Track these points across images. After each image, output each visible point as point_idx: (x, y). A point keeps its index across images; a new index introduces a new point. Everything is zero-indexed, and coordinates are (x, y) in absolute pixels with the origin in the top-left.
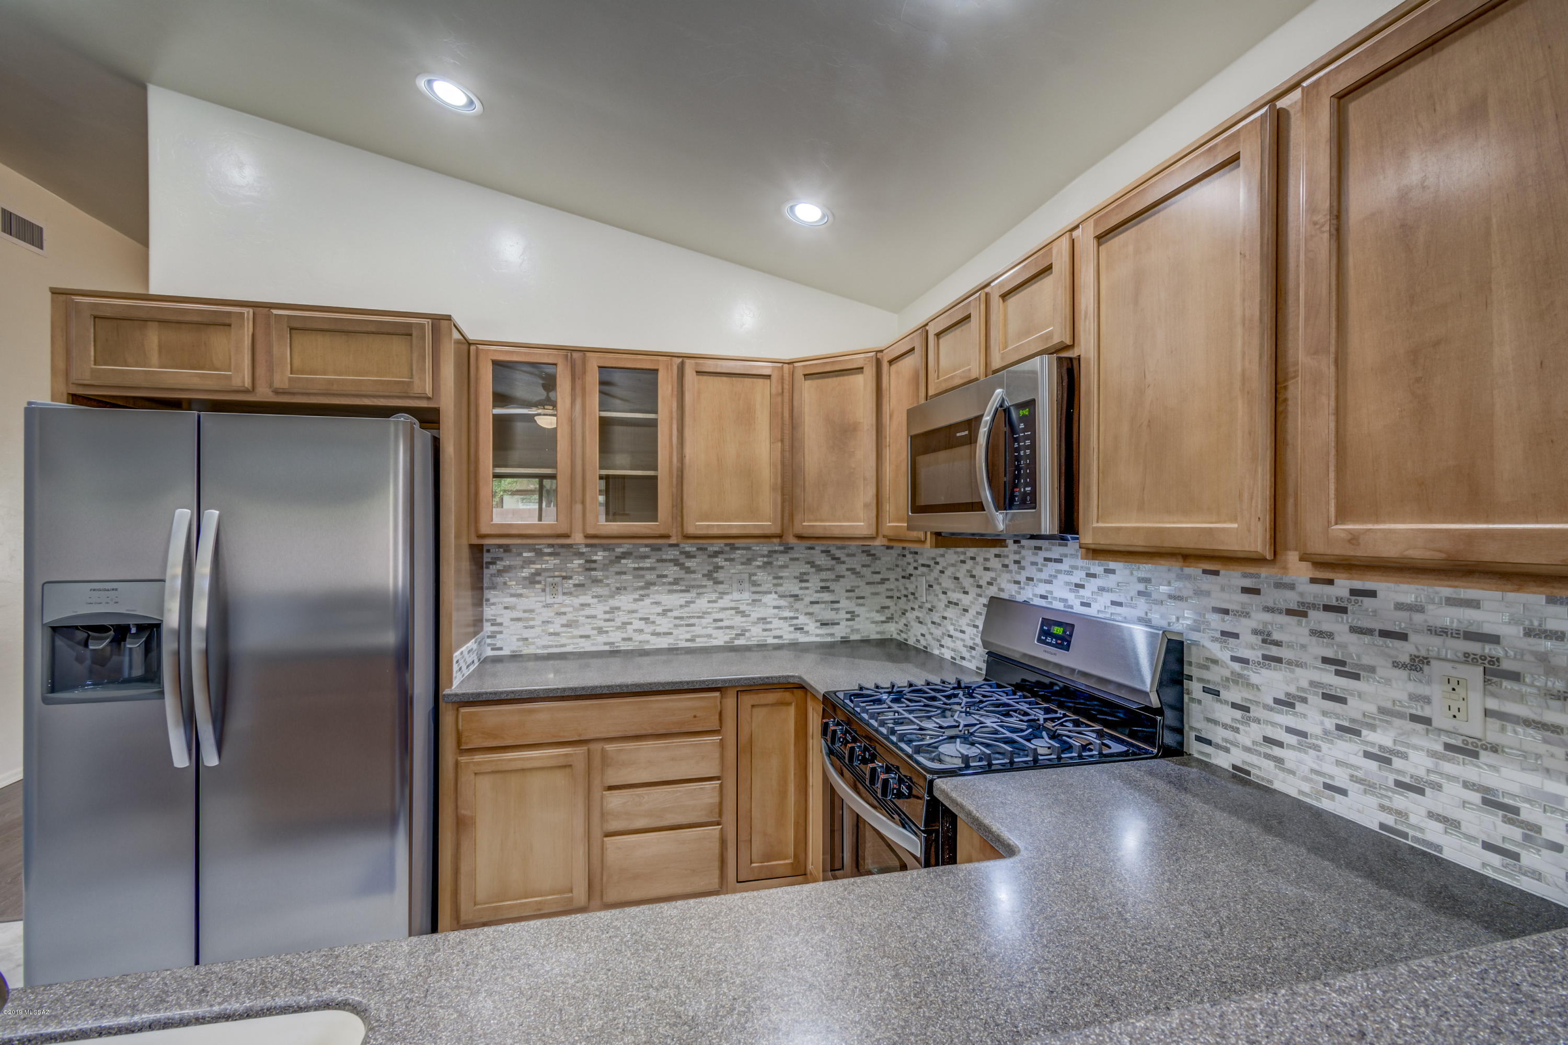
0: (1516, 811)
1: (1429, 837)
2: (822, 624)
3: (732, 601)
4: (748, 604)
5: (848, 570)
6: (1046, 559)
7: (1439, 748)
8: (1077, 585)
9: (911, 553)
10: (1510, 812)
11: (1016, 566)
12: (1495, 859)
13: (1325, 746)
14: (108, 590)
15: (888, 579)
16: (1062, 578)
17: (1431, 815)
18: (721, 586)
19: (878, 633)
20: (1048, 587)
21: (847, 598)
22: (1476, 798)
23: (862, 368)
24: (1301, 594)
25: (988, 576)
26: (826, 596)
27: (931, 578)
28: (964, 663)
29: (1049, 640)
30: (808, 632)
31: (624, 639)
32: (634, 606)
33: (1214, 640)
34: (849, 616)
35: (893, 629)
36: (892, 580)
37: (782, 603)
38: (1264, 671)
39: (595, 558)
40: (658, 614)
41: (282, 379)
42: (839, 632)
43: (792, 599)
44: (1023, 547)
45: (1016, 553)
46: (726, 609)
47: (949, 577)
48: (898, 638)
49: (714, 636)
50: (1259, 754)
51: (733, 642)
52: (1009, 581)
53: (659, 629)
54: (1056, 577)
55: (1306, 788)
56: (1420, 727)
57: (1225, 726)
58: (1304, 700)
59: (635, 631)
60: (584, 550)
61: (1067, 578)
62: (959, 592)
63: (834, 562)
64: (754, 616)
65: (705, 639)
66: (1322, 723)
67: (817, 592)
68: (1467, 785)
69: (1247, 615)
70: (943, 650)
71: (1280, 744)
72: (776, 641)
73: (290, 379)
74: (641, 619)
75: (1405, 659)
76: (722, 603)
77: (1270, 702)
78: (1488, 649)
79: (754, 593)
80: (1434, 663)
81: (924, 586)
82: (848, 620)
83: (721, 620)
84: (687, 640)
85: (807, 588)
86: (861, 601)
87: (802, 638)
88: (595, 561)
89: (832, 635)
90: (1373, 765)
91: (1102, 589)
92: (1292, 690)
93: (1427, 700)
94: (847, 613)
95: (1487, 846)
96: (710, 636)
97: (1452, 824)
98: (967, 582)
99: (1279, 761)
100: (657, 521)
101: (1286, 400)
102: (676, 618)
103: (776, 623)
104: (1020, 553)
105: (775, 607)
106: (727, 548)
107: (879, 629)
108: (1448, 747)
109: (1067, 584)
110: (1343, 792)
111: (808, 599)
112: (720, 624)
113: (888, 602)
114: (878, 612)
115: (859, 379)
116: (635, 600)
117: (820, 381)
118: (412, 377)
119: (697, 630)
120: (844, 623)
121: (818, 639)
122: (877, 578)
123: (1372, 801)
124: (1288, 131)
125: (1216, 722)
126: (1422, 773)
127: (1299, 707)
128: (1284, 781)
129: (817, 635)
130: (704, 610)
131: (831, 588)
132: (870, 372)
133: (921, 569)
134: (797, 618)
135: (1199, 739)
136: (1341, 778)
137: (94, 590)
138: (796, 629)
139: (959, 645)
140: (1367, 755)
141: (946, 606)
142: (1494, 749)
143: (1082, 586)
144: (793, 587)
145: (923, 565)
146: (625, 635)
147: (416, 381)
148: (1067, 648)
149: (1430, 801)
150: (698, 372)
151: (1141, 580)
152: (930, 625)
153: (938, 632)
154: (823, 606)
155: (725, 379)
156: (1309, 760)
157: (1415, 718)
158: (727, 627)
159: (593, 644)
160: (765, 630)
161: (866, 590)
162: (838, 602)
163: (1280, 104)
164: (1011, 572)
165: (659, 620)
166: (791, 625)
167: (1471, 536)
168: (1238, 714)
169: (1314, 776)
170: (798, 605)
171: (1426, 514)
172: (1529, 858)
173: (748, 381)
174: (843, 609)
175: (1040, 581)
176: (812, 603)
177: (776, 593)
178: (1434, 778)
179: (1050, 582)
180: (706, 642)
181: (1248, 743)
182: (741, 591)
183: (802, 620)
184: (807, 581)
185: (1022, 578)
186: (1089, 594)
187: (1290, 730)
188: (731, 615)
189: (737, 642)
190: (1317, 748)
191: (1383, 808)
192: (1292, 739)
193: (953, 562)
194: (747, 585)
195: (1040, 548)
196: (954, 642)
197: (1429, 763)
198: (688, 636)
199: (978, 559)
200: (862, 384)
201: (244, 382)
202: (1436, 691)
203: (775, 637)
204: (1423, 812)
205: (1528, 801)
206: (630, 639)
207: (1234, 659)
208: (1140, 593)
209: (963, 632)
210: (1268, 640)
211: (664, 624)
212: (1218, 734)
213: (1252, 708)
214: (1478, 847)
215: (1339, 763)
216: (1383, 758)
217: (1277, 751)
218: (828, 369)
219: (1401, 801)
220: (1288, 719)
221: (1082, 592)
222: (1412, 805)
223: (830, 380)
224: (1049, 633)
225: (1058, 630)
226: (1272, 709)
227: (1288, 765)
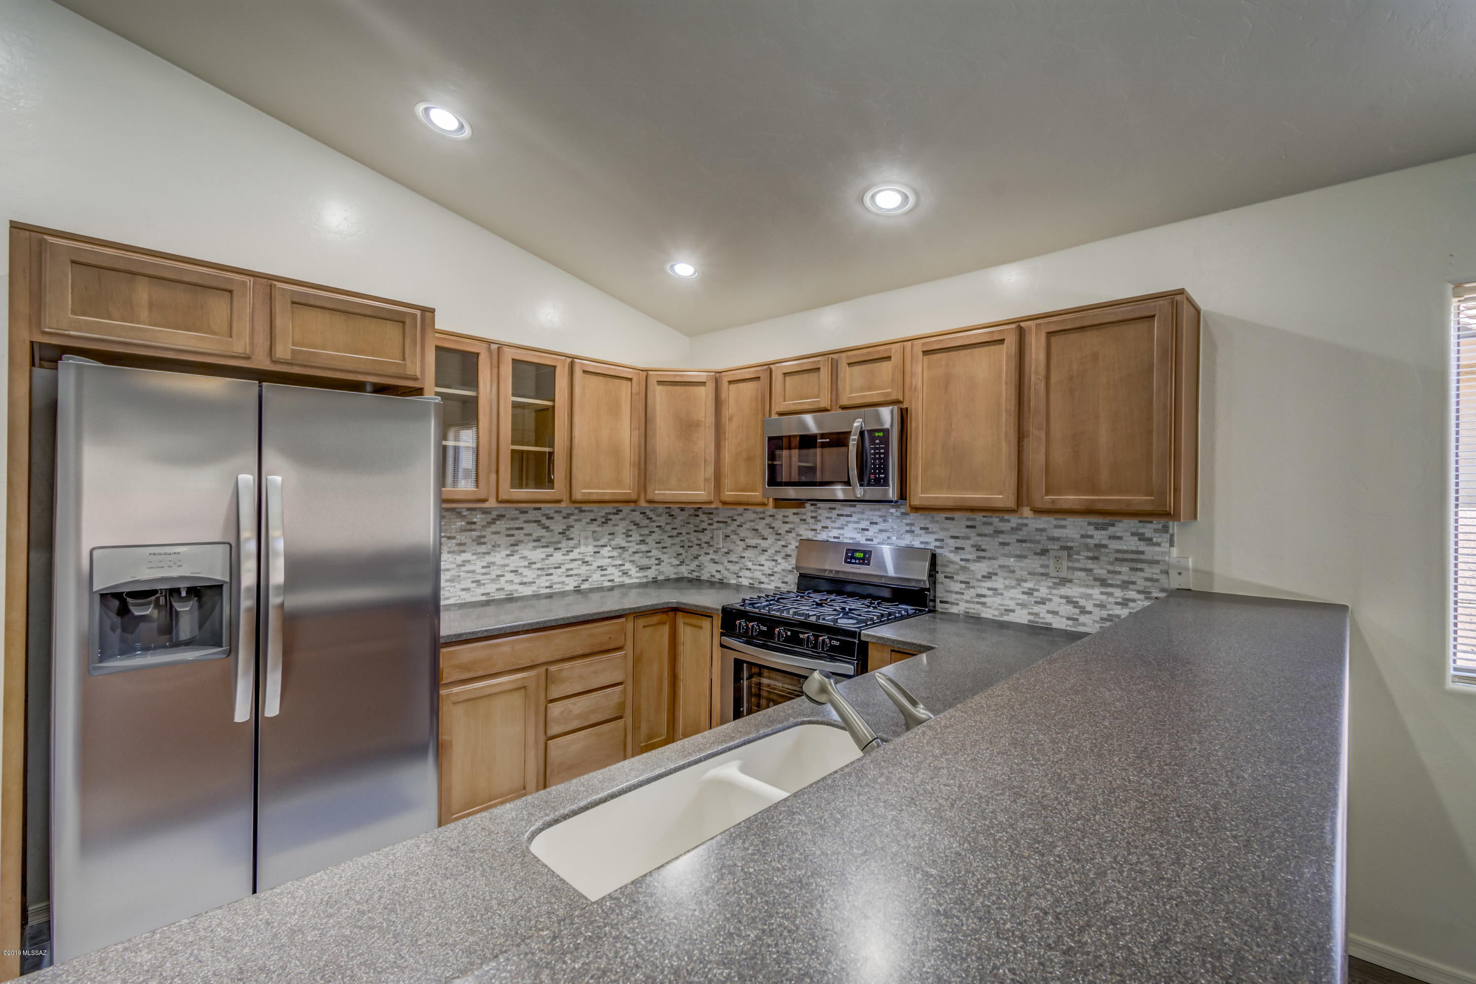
0: (1077, 602)
1: (1048, 621)
2: (640, 569)
3: (579, 553)
4: (591, 556)
5: (657, 527)
6: (838, 515)
7: (1051, 584)
8: (863, 529)
9: (704, 513)
10: (1075, 604)
11: (813, 520)
12: (1070, 623)
13: (1005, 593)
14: (170, 554)
15: (681, 533)
16: (851, 526)
17: (1049, 612)
18: (571, 542)
19: (675, 573)
20: (841, 531)
21: (656, 548)
22: (1064, 601)
23: (705, 383)
24: (996, 527)
25: (787, 527)
26: (643, 548)
27: (728, 531)
28: (762, 586)
29: (853, 561)
30: (631, 575)
31: (498, 590)
32: (506, 561)
33: (951, 552)
34: (657, 562)
35: (684, 570)
36: (684, 534)
37: (615, 553)
38: (978, 564)
39: (475, 520)
40: (525, 567)
41: (283, 351)
42: (651, 574)
43: (620, 551)
44: (819, 508)
45: (812, 511)
46: (575, 560)
47: (747, 529)
48: (690, 576)
49: (566, 583)
50: (974, 602)
51: (580, 587)
52: (807, 530)
53: (525, 580)
54: (846, 525)
55: (996, 613)
56: (1044, 578)
57: (957, 593)
58: (996, 574)
59: (507, 582)
60: (465, 513)
61: (855, 526)
62: (757, 539)
63: (648, 521)
64: (595, 565)
65: (559, 586)
66: (1004, 583)
67: (637, 544)
68: (1062, 597)
69: (968, 538)
70: (740, 580)
71: (984, 596)
72: (610, 584)
73: (293, 351)
74: (512, 571)
75: (1039, 551)
76: (572, 556)
77: (980, 577)
78: (1069, 544)
79: (596, 546)
80: (1050, 551)
81: (721, 537)
82: (657, 565)
83: (572, 569)
84: (547, 587)
85: (630, 542)
86: (665, 550)
87: (627, 581)
88: (474, 523)
89: (646, 577)
90: (1025, 597)
91: (881, 531)
92: (990, 570)
93: (1047, 566)
94: (656, 559)
95: (1068, 619)
96: (563, 583)
97: (1055, 613)
98: (766, 532)
99: (984, 604)
100: (553, 489)
101: (1023, 446)
102: (539, 569)
103: (610, 570)
104: (816, 512)
105: (609, 557)
106: (577, 511)
107: (675, 571)
108: (1054, 583)
109: (856, 529)
110: (1013, 611)
111: (631, 550)
112: (571, 573)
113: (681, 551)
114: (675, 558)
115: (702, 390)
116: (508, 555)
117: (669, 387)
118: (404, 359)
119: (555, 578)
120: (654, 567)
121: (637, 581)
122: (675, 533)
123: (1025, 611)
124: (1025, 337)
125: (951, 592)
126: (1044, 596)
127: (994, 578)
128: (986, 613)
129: (637, 578)
130: (560, 562)
131: (647, 541)
132: (711, 386)
133: (716, 525)
134: (623, 565)
135: (941, 602)
136: (1012, 605)
137: (154, 554)
138: (623, 574)
139: (758, 575)
140: (1024, 593)
141: (744, 549)
142: (1070, 581)
143: (867, 530)
144: (620, 541)
145: (718, 522)
146: (498, 586)
147: (408, 362)
148: (868, 564)
149: (1049, 606)
150: (584, 371)
151: (907, 524)
152: (726, 564)
153: (734, 568)
154: (641, 555)
155: (601, 378)
156: (998, 600)
157: (1042, 574)
158: (576, 575)
159: (472, 596)
160: (602, 576)
161: (669, 542)
162: (650, 552)
163: (1022, 324)
164: (809, 523)
165: (526, 572)
166: (620, 571)
167: (1093, 501)
168: (963, 586)
169: (1000, 607)
170: (626, 555)
171: (1077, 493)
172: (1083, 619)
173: (617, 381)
174: (654, 556)
175: (835, 528)
176: (634, 553)
177: (610, 546)
178: (1049, 596)
179: (843, 528)
180: (559, 588)
181: (968, 598)
182: (586, 545)
183: (628, 566)
184: (631, 536)
185: (819, 527)
186: (872, 534)
187: (989, 589)
188: (579, 565)
189: (583, 587)
190: (1002, 594)
191: (1030, 614)
192: (990, 593)
193: (752, 518)
194: (591, 540)
195: (834, 509)
196: (753, 573)
197: (1047, 591)
198: (548, 584)
199: (777, 516)
200: (705, 394)
201: (245, 349)
202: (1051, 563)
203: (609, 581)
204: (1045, 611)
205: (1081, 598)
206: (502, 589)
207: (962, 560)
208: (907, 532)
209: (763, 565)
210: (979, 549)
211: (530, 575)
212: (953, 597)
213: (971, 581)
214: (1064, 619)
215: (1011, 599)
216: (1030, 593)
217: (983, 600)
218: (678, 379)
219: (1036, 609)
220: (988, 584)
221: (866, 533)
222: (1041, 610)
223: (678, 388)
224: (852, 557)
225: (858, 555)
226: (981, 581)
227: (988, 605)
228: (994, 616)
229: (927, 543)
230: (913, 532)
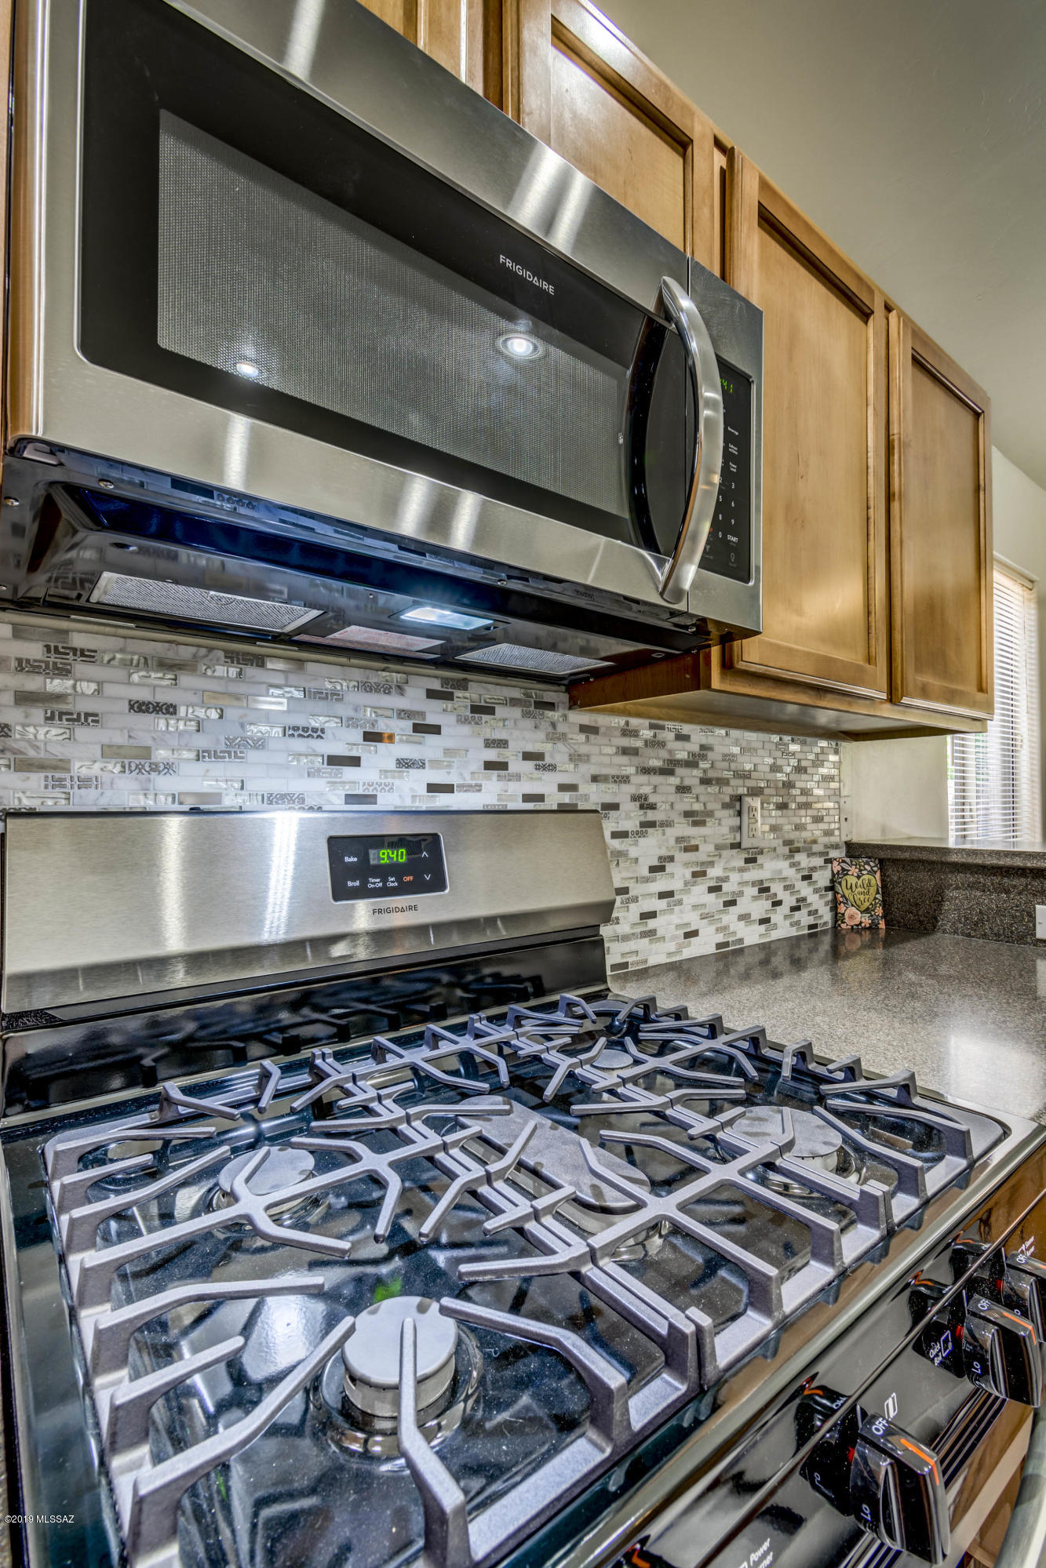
0: (770, 889)
1: (738, 936)
7: (742, 864)
8: (334, 761)
10: (768, 892)
12: (763, 929)
13: (685, 898)
17: (739, 918)
38: (643, 841)
44: (87, 655)
55: (671, 948)
56: (733, 852)
58: (671, 859)
66: (682, 876)
69: (625, 779)
71: (652, 915)
90: (711, 897)
91: (404, 764)
92: (662, 852)
93: (739, 829)
95: (761, 922)
97: (747, 917)
99: (651, 934)
104: (64, 672)
108: (744, 860)
110: (695, 934)
123: (713, 929)
127: (667, 868)
128: (656, 954)
140: (710, 890)
142: (762, 851)
143: (355, 762)
148: (438, 884)
149: (740, 907)
151: (489, 744)
156: (673, 918)
157: (732, 846)
187: (661, 896)
190: (680, 902)
191: (717, 931)
192: (663, 904)
197: (737, 877)
202: (745, 820)
204: (735, 919)
207: (613, 835)
208: (489, 766)
210: (643, 804)
213: (631, 884)
214: (757, 926)
215: (691, 908)
216: (717, 888)
217: (652, 924)
219: (725, 918)
220: (661, 884)
221: (349, 773)
222: (730, 917)
224: (365, 870)
225: (385, 856)
226: (647, 880)
227: (659, 934)
228: (669, 954)
229: (540, 798)
230: (502, 766)
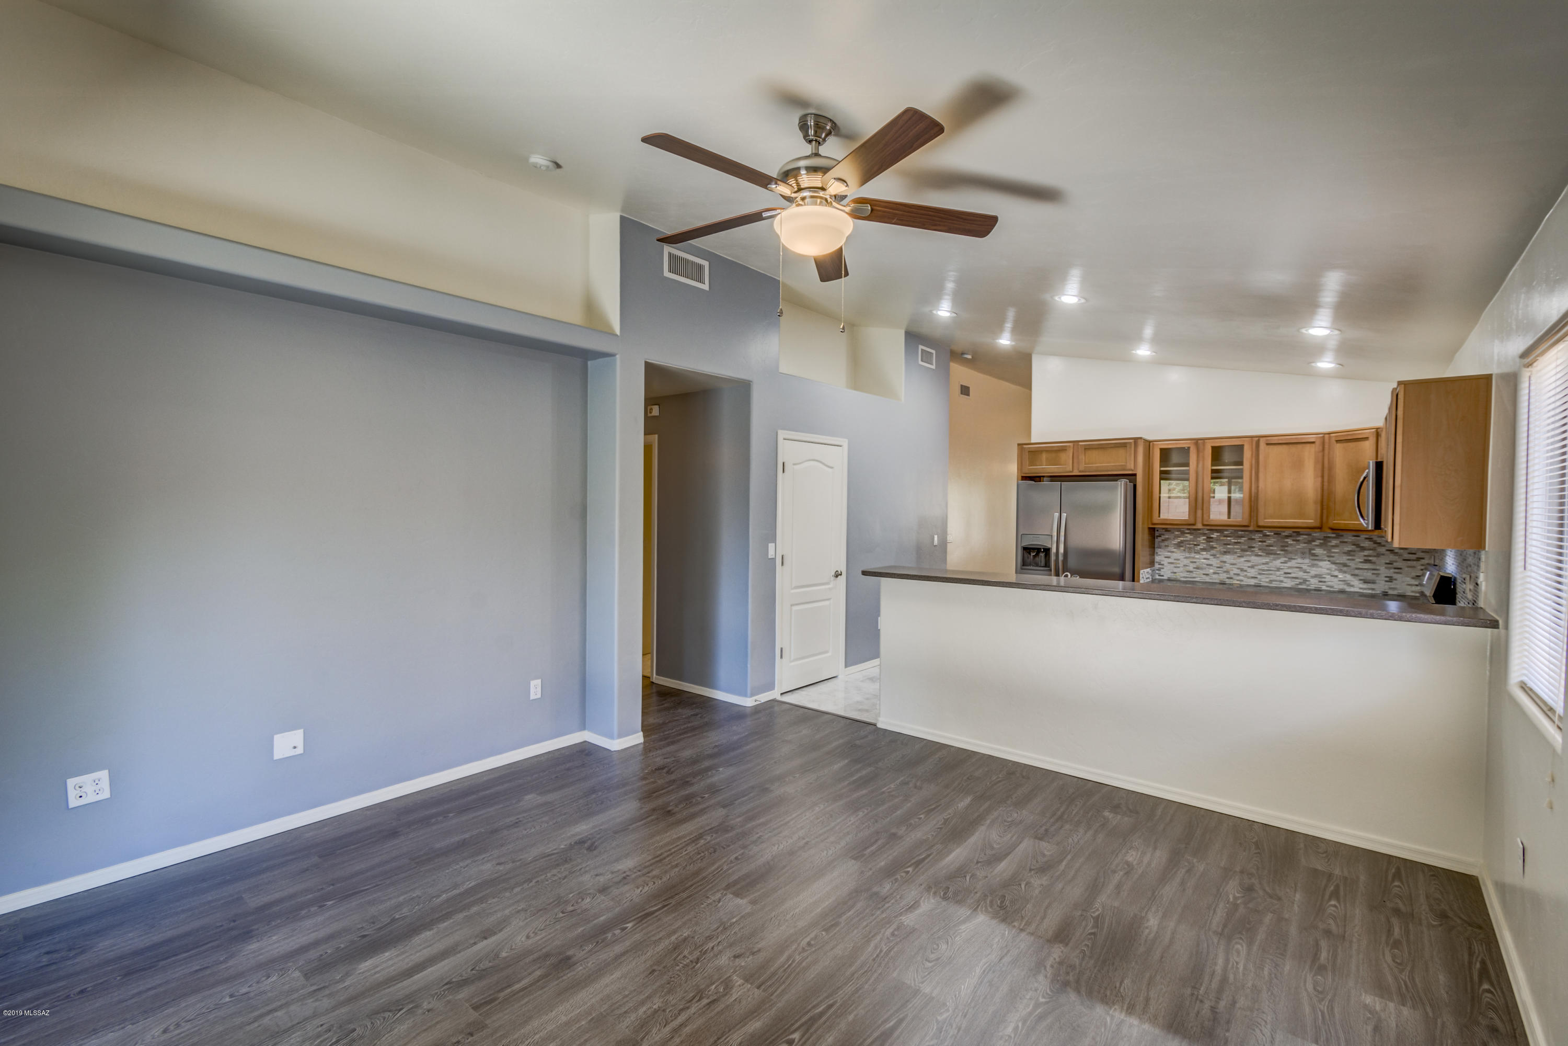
2: (1365, 582)
3: (1297, 563)
4: (1308, 566)
14: (1037, 537)
18: (1290, 555)
23: (1367, 438)
26: (1369, 566)
30: (1353, 586)
31: (1228, 578)
32: (1234, 562)
34: (1387, 579)
37: (1334, 567)
39: (1212, 536)
40: (1249, 567)
41: (1082, 467)
43: (1341, 566)
46: (1293, 568)
53: (1249, 574)
59: (1235, 574)
60: (1207, 532)
63: (1375, 545)
64: (1313, 573)
67: (1361, 562)
73: (1084, 467)
74: (1238, 569)
76: (1289, 564)
79: (1312, 560)
82: (1387, 581)
83: (1290, 573)
84: (1267, 582)
85: (1353, 560)
88: (1212, 538)
94: (1386, 577)
96: (1282, 581)
102: (1260, 570)
103: (1329, 578)
105: (1328, 569)
106: (1295, 534)
111: (1354, 567)
115: (1366, 444)
116: (1235, 559)
117: (1346, 444)
118: (1126, 463)
119: (1273, 577)
120: (1383, 583)
130: (1278, 567)
131: (1373, 561)
132: (1371, 440)
134: (1345, 577)
138: (1344, 583)
144: (1342, 558)
146: (1228, 576)
147: (1128, 464)
150: (1267, 444)
154: (1366, 571)
155: (1285, 446)
158: (1294, 578)
159: (1211, 579)
160: (1320, 582)
162: (1378, 570)
165: (1249, 570)
166: (1340, 581)
170: (1346, 569)
173: (1300, 446)
174: (1383, 574)
176: (1357, 569)
177: (1329, 561)
180: (1279, 585)
182: (1303, 558)
183: (1349, 578)
184: (1354, 556)
188: (1297, 571)
189: (1300, 587)
194: (1307, 555)
198: (1267, 580)
200: (1368, 446)
201: (1071, 470)
203: (1328, 586)
206: (1231, 578)
211: (1252, 572)
218: (1349, 438)
223: (1350, 444)
